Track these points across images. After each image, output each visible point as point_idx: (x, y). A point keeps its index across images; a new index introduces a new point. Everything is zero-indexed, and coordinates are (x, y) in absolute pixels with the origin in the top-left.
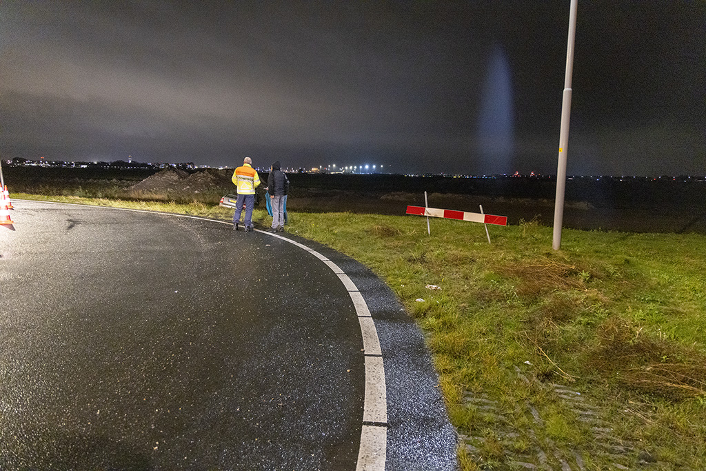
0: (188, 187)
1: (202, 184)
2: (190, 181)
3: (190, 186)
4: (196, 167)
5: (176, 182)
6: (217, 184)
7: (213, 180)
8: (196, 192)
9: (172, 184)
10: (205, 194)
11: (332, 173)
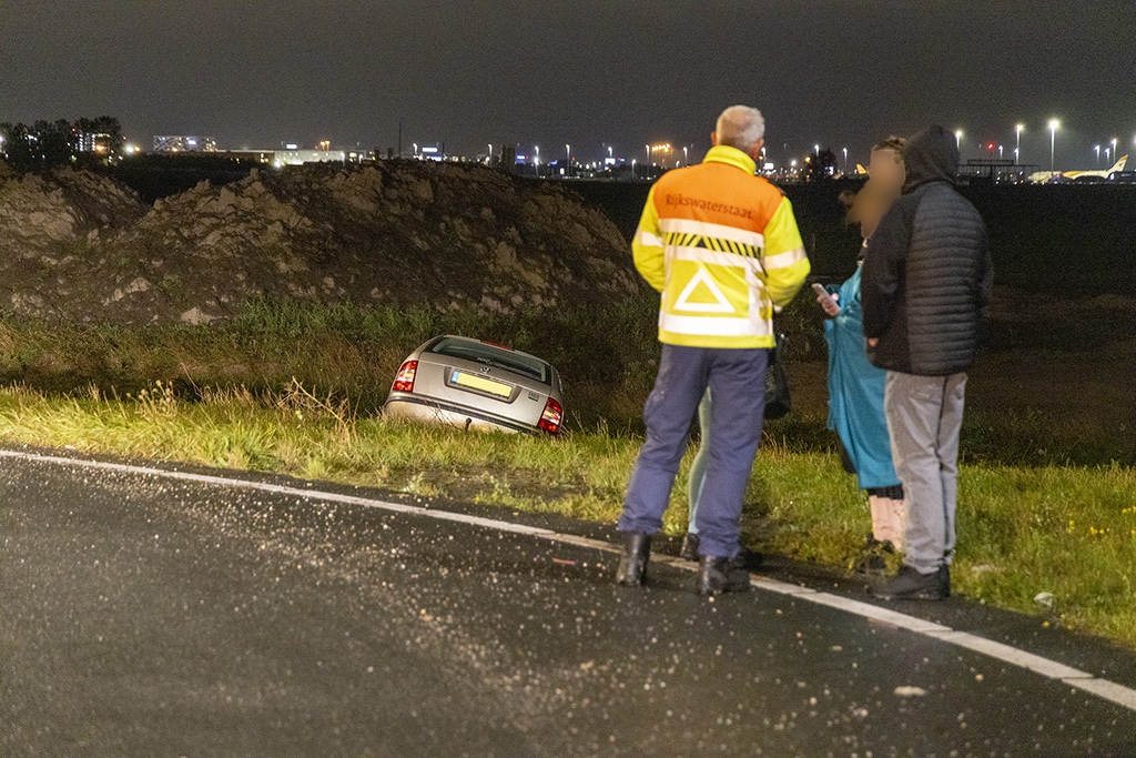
0: (140, 285)
1: (228, 265)
2: (151, 247)
3: (155, 277)
4: (130, 149)
5: (60, 248)
6: (323, 262)
7: (298, 240)
8: (193, 316)
9: (33, 266)
10: (248, 331)
11: (1040, 177)
